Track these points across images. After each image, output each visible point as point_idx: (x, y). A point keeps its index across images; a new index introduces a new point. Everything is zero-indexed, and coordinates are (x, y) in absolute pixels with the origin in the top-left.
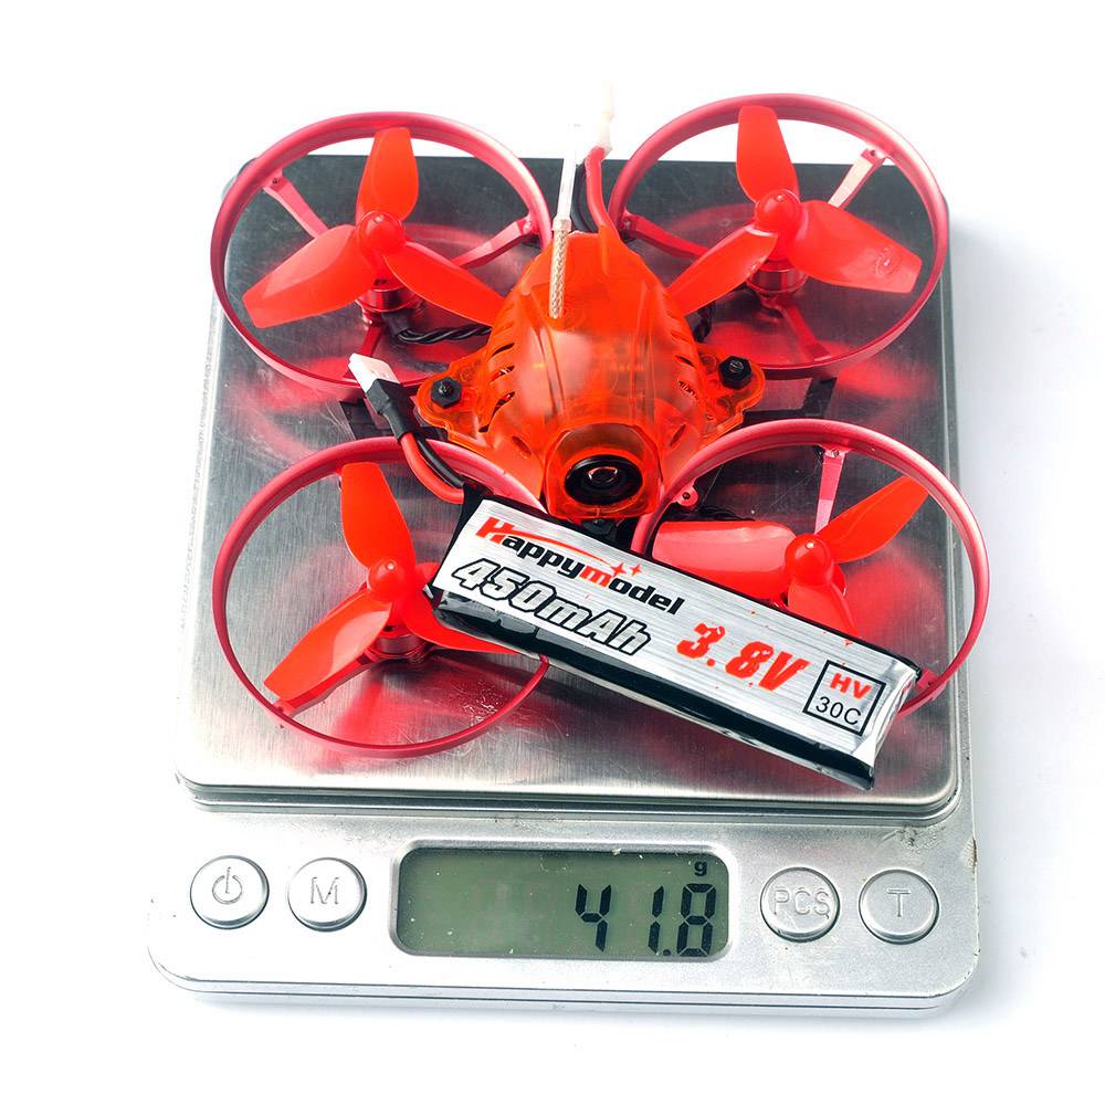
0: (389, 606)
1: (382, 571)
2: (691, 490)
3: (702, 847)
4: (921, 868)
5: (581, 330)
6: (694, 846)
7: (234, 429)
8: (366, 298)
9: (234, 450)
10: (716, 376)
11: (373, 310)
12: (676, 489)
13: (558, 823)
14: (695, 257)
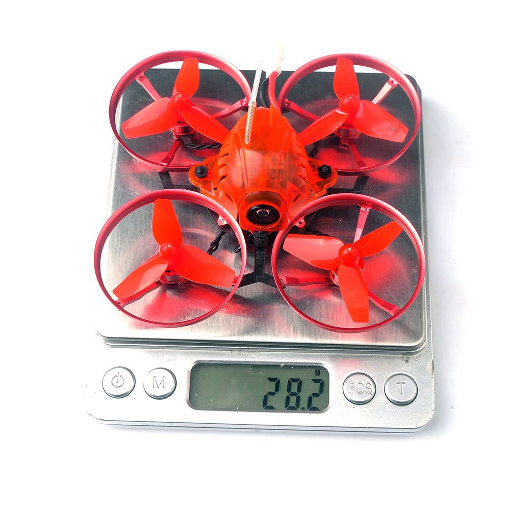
0: (168, 262)
1: (165, 248)
2: (302, 220)
3: (318, 363)
4: (410, 373)
5: (257, 150)
6: (314, 363)
7: (122, 184)
8: (175, 129)
9: (122, 194)
10: (317, 173)
11: (177, 134)
12: (296, 219)
13: (257, 353)
14: (313, 120)
